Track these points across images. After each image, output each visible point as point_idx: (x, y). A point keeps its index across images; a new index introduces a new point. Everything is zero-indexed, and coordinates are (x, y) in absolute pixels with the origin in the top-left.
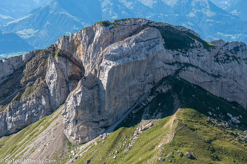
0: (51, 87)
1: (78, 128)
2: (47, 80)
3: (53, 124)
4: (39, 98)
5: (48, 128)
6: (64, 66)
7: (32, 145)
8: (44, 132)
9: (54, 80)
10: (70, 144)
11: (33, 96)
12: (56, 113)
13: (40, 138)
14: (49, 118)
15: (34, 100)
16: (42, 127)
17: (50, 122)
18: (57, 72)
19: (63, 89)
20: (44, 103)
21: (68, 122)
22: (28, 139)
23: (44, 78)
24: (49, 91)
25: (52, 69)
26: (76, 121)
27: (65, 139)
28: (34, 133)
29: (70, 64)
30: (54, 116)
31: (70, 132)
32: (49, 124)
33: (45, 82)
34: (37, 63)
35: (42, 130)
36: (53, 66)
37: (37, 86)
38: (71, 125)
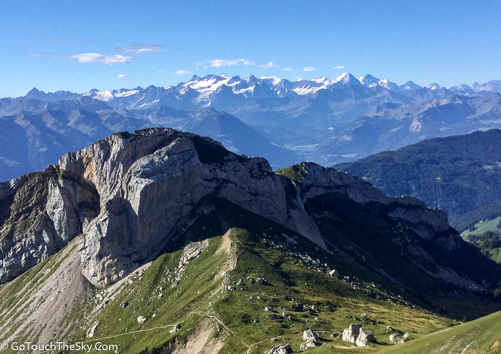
0: (56, 219)
1: (103, 265)
2: (49, 210)
3: (63, 265)
4: (39, 234)
5: (59, 271)
6: (72, 191)
7: (39, 294)
8: (54, 276)
9: (59, 209)
10: (92, 287)
11: (31, 231)
12: (65, 251)
13: (50, 283)
14: (58, 258)
15: (33, 237)
16: (49, 270)
17: (60, 262)
18: (63, 199)
19: (72, 220)
20: (47, 239)
21: (89, 259)
22: (31, 286)
23: (42, 209)
24: (52, 223)
25: (55, 196)
26: (100, 257)
27: (85, 281)
28: (38, 279)
29: (79, 188)
30: (63, 255)
31: (92, 272)
32: (58, 265)
33: (46, 212)
34: (32, 189)
35: (50, 274)
36: (57, 191)
37: (35, 219)
38: (92, 262)
